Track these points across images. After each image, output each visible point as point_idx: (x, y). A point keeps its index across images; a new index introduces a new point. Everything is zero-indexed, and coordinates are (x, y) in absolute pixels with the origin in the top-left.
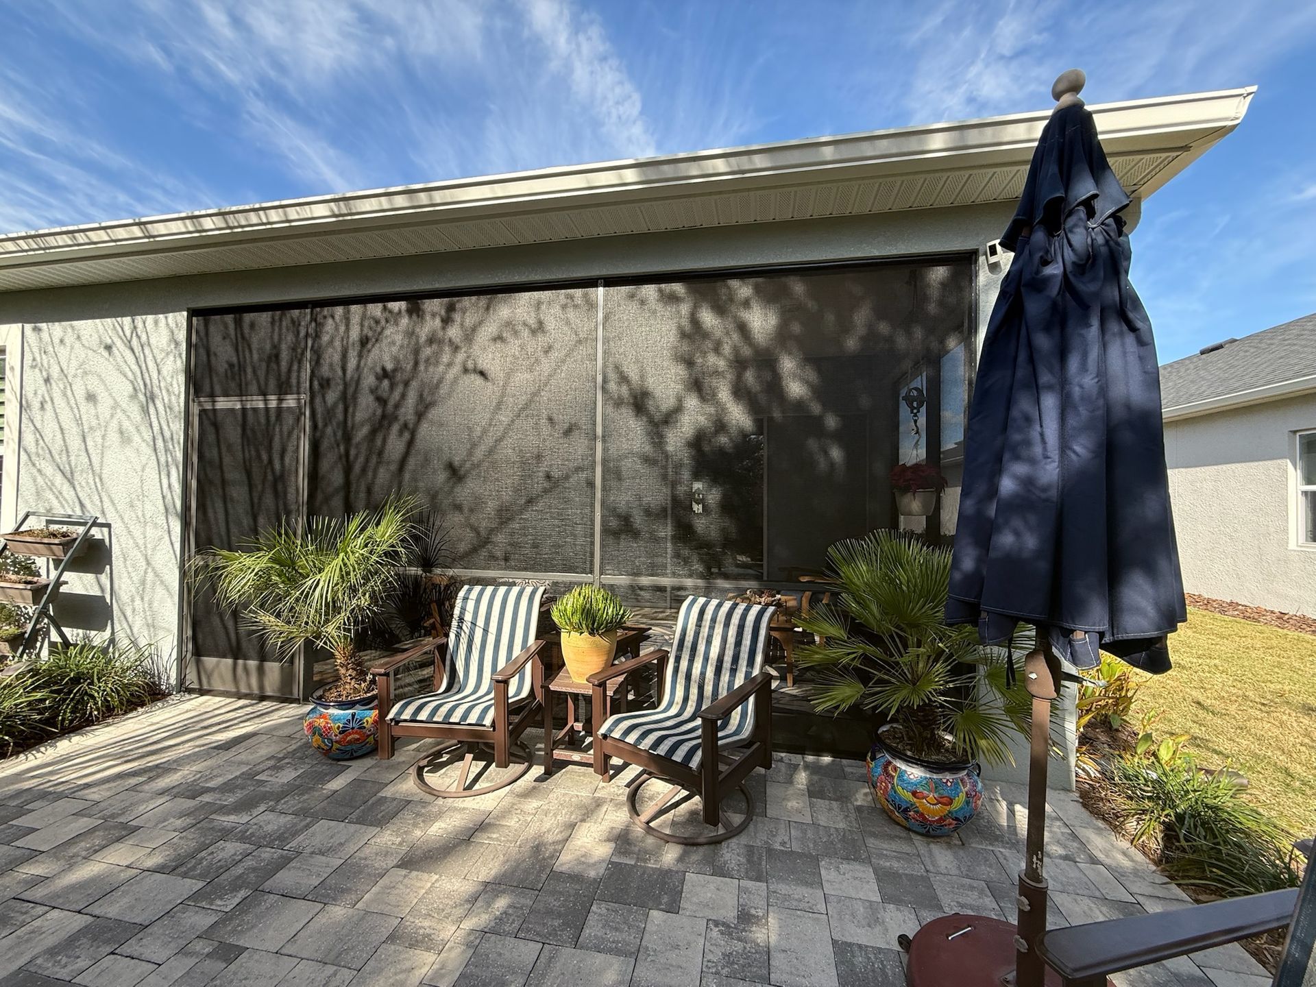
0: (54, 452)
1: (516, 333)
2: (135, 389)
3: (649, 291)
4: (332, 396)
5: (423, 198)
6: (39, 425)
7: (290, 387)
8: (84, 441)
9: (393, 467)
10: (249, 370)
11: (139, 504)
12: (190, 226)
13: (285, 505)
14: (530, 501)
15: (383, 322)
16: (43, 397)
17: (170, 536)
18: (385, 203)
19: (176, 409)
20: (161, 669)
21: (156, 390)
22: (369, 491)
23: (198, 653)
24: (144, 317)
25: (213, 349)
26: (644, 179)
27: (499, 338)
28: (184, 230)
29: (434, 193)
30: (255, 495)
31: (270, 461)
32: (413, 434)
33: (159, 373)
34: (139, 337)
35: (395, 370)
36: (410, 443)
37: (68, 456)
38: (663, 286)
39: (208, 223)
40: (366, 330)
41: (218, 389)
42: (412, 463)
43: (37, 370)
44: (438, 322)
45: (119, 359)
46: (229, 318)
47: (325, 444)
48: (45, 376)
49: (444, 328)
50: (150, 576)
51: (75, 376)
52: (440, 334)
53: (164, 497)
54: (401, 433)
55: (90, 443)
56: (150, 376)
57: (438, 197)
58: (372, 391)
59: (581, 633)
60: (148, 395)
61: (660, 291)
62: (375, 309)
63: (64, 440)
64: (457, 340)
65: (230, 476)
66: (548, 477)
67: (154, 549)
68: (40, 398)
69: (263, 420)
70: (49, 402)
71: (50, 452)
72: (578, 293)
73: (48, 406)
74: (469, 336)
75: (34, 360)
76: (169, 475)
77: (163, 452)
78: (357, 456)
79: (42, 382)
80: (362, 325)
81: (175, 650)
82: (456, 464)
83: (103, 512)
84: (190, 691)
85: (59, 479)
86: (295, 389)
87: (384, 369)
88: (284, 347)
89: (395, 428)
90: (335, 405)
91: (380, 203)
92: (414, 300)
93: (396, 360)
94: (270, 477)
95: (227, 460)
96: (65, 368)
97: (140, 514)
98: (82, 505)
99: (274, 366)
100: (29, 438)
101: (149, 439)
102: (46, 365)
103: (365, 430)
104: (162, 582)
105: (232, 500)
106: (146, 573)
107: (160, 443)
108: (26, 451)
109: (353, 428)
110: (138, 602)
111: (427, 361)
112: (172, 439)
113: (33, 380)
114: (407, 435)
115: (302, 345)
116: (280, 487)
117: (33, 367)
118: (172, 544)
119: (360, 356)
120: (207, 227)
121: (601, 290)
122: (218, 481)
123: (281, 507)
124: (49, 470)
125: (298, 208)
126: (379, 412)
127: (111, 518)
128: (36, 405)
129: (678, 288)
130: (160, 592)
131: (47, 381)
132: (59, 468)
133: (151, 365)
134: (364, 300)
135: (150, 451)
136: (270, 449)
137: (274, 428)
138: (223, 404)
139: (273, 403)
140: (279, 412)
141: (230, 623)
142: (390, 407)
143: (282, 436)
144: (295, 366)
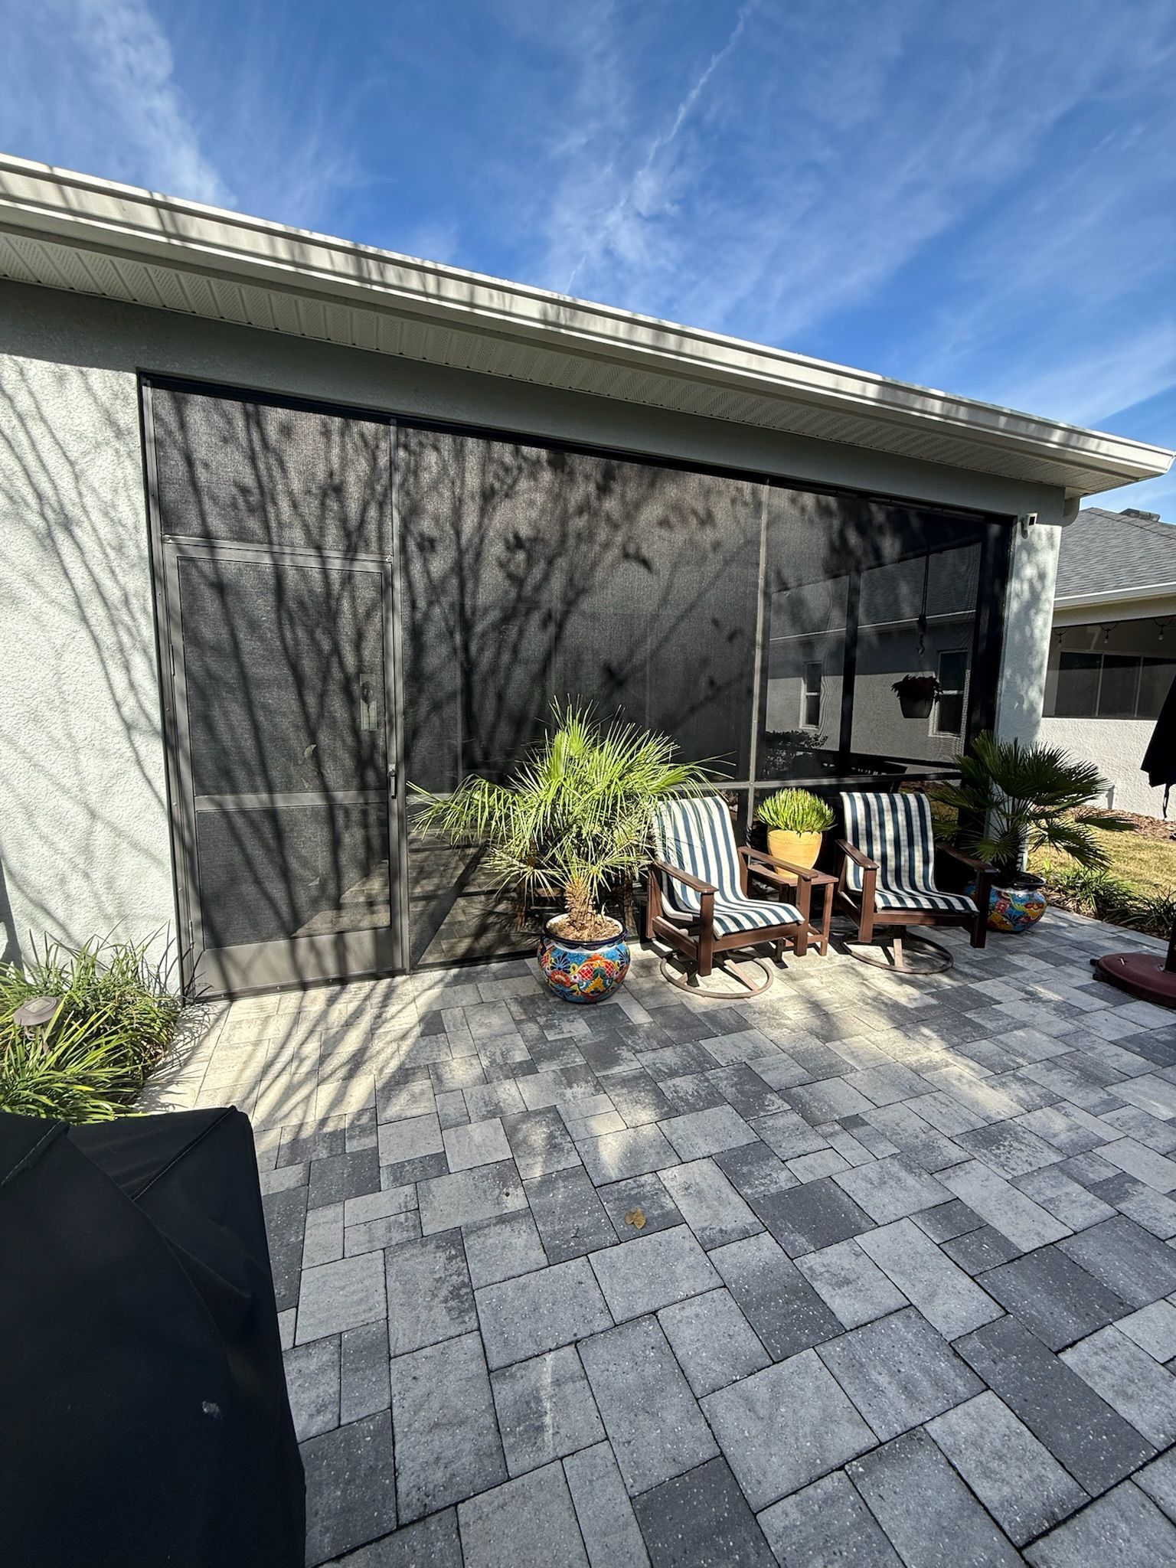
1: (684, 521)
2: (10, 500)
3: (808, 499)
4: (439, 564)
5: (671, 341)
7: (367, 542)
9: (534, 667)
10: (284, 504)
12: (282, 249)
14: (693, 710)
15: (515, 472)
17: (141, 768)
18: (622, 329)
19: (132, 552)
21: (72, 510)
22: (500, 697)
23: (217, 943)
25: (199, 455)
27: (664, 523)
28: (266, 252)
29: (688, 340)
30: (311, 700)
31: (336, 650)
32: (561, 626)
33: (77, 479)
35: (535, 540)
36: (558, 638)
38: (821, 497)
39: (319, 258)
40: (490, 479)
41: (217, 528)
42: (558, 662)
44: (592, 488)
46: (232, 406)
47: (431, 634)
49: (599, 499)
50: (102, 837)
52: (595, 503)
53: (118, 705)
54: (544, 624)
56: (52, 481)
57: (690, 346)
58: (502, 565)
60: (51, 516)
61: (818, 501)
62: (503, 451)
64: (616, 516)
65: (258, 670)
66: (712, 683)
67: (106, 791)
69: (316, 585)
72: (746, 486)
74: (631, 512)
76: (127, 668)
77: (106, 624)
78: (481, 650)
80: (484, 472)
81: (173, 946)
82: (614, 664)
84: (205, 1001)
86: (374, 546)
87: (517, 537)
88: (351, 478)
89: (536, 618)
90: (444, 579)
91: (617, 329)
92: (560, 450)
93: (535, 526)
94: (336, 673)
95: (249, 645)
97: (58, 733)
99: (334, 506)
101: (67, 600)
103: (494, 615)
104: (135, 845)
105: (265, 708)
106: (90, 833)
107: (96, 612)
109: (473, 613)
110: (76, 883)
111: (579, 536)
112: (126, 602)
114: (552, 629)
115: (384, 481)
116: (354, 687)
118: (149, 782)
119: (483, 512)
120: (315, 263)
121: (767, 487)
122: (230, 675)
125: (495, 292)
126: (513, 594)
129: (832, 501)
130: (131, 861)
133: (53, 459)
134: (488, 435)
135: (72, 624)
136: (333, 632)
137: (338, 600)
138: (232, 554)
139: (336, 564)
140: (348, 579)
141: (277, 890)
142: (528, 589)
143: (355, 614)
144: (373, 513)
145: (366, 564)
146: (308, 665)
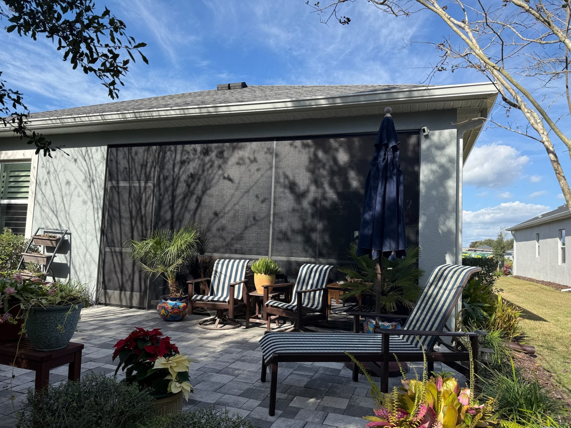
0: (50, 203)
2: (85, 177)
4: (168, 182)
6: (44, 191)
7: (151, 178)
8: (63, 199)
9: (192, 213)
10: (133, 171)
11: (84, 225)
12: (121, 116)
13: (146, 227)
14: (247, 228)
16: (46, 180)
17: (96, 239)
19: (102, 186)
20: (89, 294)
21: (94, 178)
22: (181, 221)
23: (105, 288)
24: (91, 148)
25: (119, 161)
26: (294, 106)
27: (238, 164)
28: (118, 118)
30: (134, 222)
31: (140, 209)
32: (200, 200)
33: (96, 170)
34: (88, 155)
35: (195, 174)
36: (199, 203)
37: (56, 204)
38: (304, 141)
41: (120, 178)
43: (44, 169)
45: (80, 165)
46: (126, 149)
47: (164, 202)
48: (48, 171)
51: (60, 171)
53: (95, 222)
55: (65, 199)
56: (92, 172)
58: (185, 181)
59: (261, 274)
60: (91, 180)
61: (302, 143)
62: (188, 147)
63: (54, 198)
65: (123, 215)
67: (90, 244)
68: (45, 180)
69: (138, 191)
70: (49, 182)
71: (48, 202)
73: (48, 183)
74: (225, 162)
75: (43, 164)
76: (98, 213)
77: (96, 203)
78: (177, 207)
79: (46, 173)
80: (182, 155)
81: (96, 286)
83: (69, 228)
84: (100, 304)
85: (51, 214)
86: (152, 179)
87: (191, 174)
90: (169, 186)
93: (196, 170)
94: (140, 215)
95: (122, 207)
96: (56, 168)
97: (84, 229)
98: (60, 225)
100: (39, 197)
101: (90, 198)
102: (48, 166)
103: (181, 197)
104: (92, 258)
105: (123, 224)
106: (86, 254)
107: (95, 200)
108: (38, 202)
109: (176, 196)
110: (82, 266)
112: (100, 198)
113: (43, 172)
116: (144, 219)
117: (43, 167)
118: (97, 242)
119: (180, 167)
120: (127, 117)
122: (117, 215)
123: (144, 227)
124: (47, 210)
126: (187, 190)
127: (72, 230)
128: (43, 183)
131: (48, 173)
132: (51, 209)
134: (183, 143)
135: (90, 203)
136: (140, 203)
137: (142, 194)
138: (122, 184)
139: (143, 184)
140: (145, 188)
141: (119, 276)
142: (192, 188)
143: (145, 198)
144: (153, 169)
145: (150, 184)
146: (134, 213)
